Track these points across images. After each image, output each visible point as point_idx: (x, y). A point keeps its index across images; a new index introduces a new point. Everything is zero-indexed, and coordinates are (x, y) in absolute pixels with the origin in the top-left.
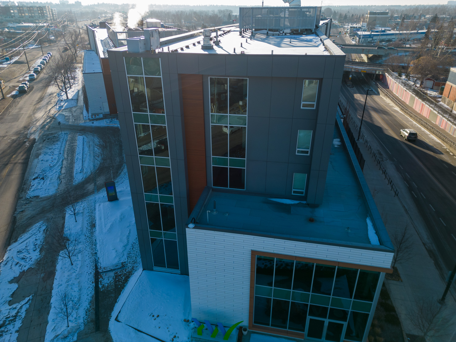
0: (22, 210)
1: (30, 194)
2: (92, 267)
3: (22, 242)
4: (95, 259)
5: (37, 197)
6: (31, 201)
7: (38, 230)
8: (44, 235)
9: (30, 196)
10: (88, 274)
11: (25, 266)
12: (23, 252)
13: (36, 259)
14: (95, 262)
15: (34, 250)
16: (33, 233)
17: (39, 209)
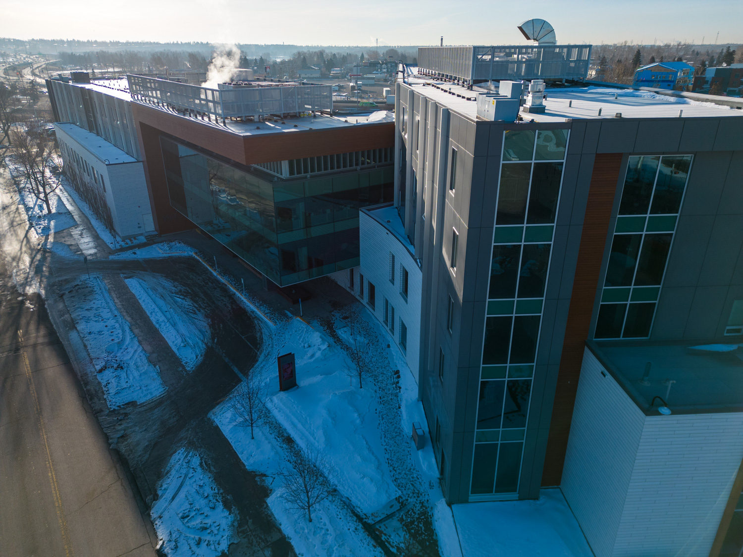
0: (121, 435)
1: (114, 400)
2: (349, 518)
3: (173, 498)
4: (341, 501)
5: (133, 404)
6: (126, 414)
7: (188, 466)
8: (210, 475)
9: (118, 404)
10: (353, 533)
11: (217, 542)
12: (193, 517)
13: (230, 523)
14: (347, 506)
15: (211, 508)
16: (183, 476)
17: (155, 427)
